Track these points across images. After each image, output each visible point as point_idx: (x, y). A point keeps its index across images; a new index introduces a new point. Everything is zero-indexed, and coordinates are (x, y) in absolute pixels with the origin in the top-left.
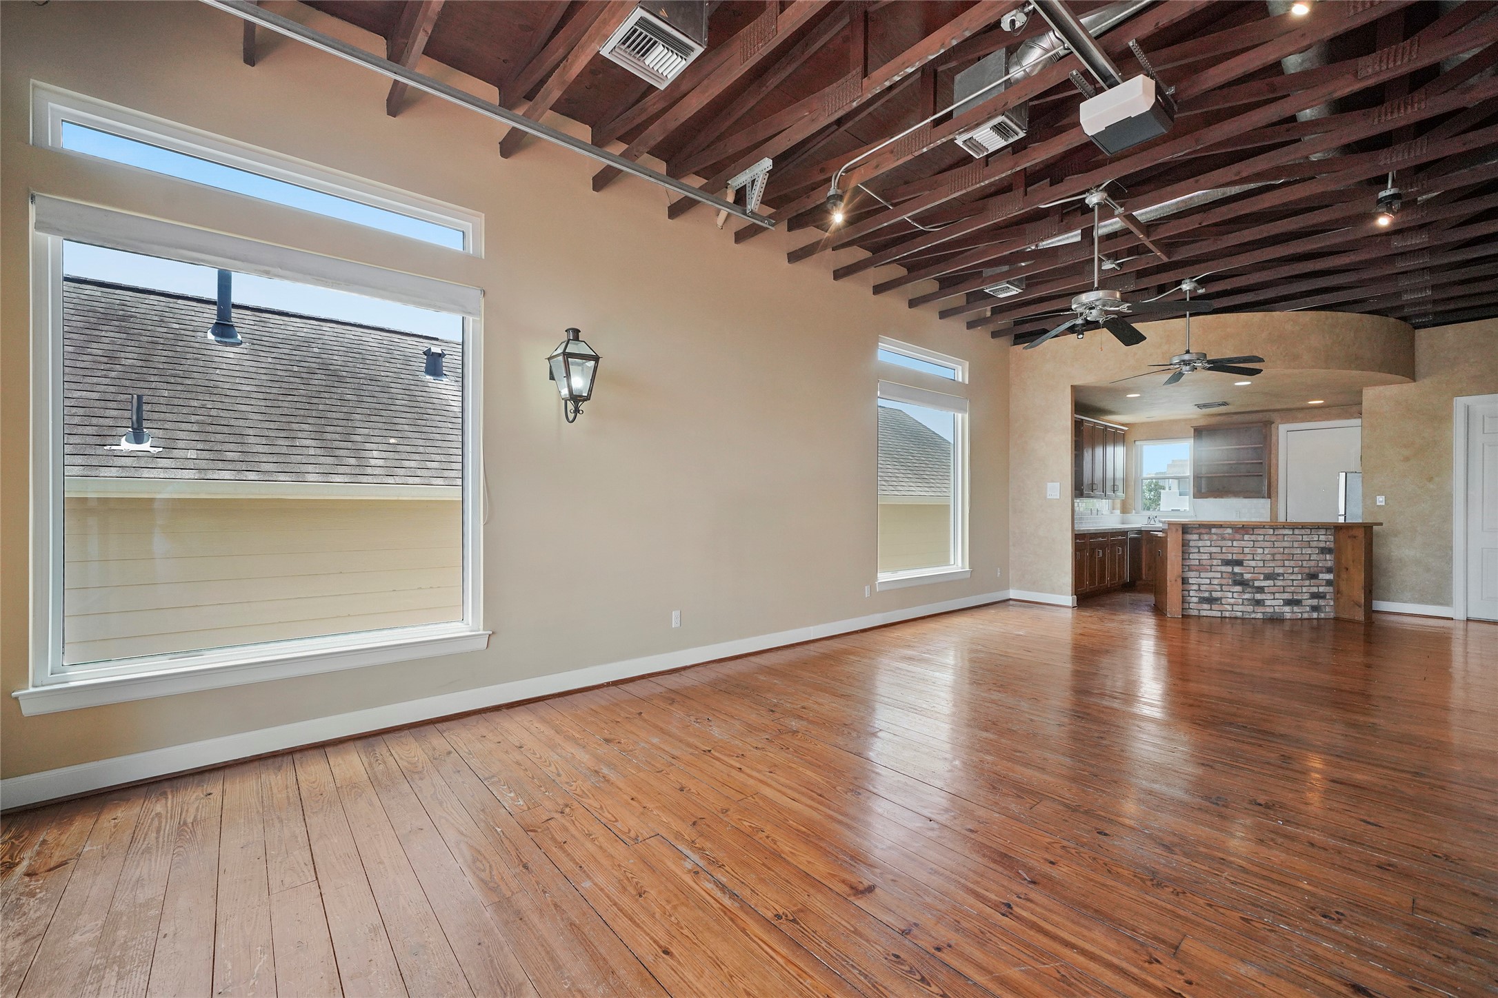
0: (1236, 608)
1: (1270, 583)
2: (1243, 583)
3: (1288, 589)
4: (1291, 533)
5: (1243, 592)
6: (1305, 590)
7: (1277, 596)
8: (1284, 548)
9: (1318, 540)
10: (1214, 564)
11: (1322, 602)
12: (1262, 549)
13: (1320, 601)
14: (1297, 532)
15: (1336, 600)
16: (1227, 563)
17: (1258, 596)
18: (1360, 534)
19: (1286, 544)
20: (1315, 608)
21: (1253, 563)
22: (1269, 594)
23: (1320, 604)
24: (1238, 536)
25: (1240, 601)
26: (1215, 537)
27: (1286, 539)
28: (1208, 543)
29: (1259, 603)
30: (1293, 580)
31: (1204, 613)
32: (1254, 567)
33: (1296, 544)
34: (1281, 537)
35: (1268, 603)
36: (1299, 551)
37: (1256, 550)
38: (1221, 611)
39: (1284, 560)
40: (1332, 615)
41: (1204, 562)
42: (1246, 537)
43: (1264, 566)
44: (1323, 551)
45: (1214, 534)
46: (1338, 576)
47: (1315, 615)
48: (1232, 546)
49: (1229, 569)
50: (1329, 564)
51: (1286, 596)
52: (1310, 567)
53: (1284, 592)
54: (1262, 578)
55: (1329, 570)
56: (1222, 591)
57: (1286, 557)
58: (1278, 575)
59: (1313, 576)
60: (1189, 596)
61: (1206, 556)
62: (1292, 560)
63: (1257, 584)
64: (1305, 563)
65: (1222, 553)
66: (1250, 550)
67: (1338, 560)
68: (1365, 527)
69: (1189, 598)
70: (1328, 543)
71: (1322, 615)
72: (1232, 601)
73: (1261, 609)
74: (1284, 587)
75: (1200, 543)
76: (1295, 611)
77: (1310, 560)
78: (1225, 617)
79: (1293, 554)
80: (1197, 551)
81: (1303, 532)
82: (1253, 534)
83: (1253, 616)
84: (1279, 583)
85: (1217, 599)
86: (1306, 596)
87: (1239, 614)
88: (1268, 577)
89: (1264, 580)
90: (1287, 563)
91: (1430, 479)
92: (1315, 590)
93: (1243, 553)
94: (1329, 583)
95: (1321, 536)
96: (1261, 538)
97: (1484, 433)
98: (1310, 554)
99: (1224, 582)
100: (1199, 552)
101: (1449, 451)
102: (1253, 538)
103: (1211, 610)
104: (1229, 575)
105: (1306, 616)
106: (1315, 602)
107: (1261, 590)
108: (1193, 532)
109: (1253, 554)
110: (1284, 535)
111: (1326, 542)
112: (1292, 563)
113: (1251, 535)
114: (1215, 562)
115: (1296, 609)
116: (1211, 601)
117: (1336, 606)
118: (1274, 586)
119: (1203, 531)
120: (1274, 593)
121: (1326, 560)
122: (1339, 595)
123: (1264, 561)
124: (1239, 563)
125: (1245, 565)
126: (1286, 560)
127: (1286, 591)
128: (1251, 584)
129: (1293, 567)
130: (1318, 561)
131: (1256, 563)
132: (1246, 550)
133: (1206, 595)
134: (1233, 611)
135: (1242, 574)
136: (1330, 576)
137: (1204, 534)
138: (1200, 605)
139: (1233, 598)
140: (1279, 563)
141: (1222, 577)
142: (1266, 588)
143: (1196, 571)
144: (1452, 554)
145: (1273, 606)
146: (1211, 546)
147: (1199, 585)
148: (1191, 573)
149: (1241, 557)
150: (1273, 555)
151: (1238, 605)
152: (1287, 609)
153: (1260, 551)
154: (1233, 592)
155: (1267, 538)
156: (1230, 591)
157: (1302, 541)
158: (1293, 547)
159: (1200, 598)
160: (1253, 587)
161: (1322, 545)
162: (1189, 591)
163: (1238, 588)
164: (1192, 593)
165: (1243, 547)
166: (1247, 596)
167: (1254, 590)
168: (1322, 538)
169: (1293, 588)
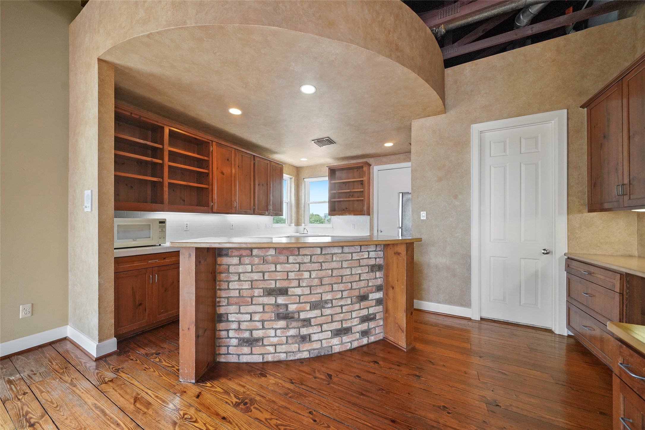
0: (279, 348)
1: (317, 312)
2: (287, 317)
3: (337, 318)
4: (340, 251)
5: (287, 328)
6: (354, 315)
7: (325, 327)
8: (332, 270)
9: (368, 258)
10: (256, 294)
11: (372, 324)
12: (308, 273)
13: (370, 323)
14: (346, 250)
15: (385, 319)
16: (270, 292)
17: (304, 331)
18: (402, 250)
19: (334, 265)
20: (365, 333)
21: (298, 291)
22: (316, 327)
23: (370, 327)
24: (282, 258)
25: (284, 339)
26: (256, 260)
27: (334, 259)
28: (249, 268)
29: (305, 339)
30: (342, 306)
31: (244, 359)
32: (299, 296)
33: (345, 265)
34: (329, 257)
35: (314, 337)
36: (348, 272)
37: (302, 275)
38: (263, 354)
39: (332, 285)
40: (381, 336)
41: (245, 293)
42: (291, 259)
43: (311, 293)
44: (374, 268)
45: (256, 256)
46: (386, 294)
47: (365, 341)
48: (276, 271)
49: (271, 300)
50: (379, 282)
51: (336, 326)
52: (359, 289)
53: (332, 322)
54: (308, 308)
55: (379, 288)
56: (263, 328)
57: (334, 280)
58: (326, 302)
59: (363, 298)
60: (228, 337)
61: (246, 285)
62: (342, 283)
63: (303, 316)
64: (354, 284)
65: (264, 280)
66: (295, 275)
67: (386, 277)
68: (406, 243)
69: (228, 340)
70: (378, 260)
71: (372, 339)
72: (275, 340)
73: (307, 346)
74: (332, 315)
75: (241, 269)
76: (344, 341)
77: (360, 280)
78: (268, 362)
79: (342, 276)
80: (236, 278)
81: (352, 249)
82: (299, 255)
83: (299, 356)
84: (327, 312)
85: (257, 340)
86: (356, 321)
87: (283, 357)
88: (314, 306)
89: (311, 309)
90: (335, 287)
91: (456, 197)
92: (365, 312)
93: (287, 279)
94: (379, 302)
95: (371, 253)
96: (307, 259)
97: (490, 156)
98: (360, 274)
99: (266, 316)
100: (239, 280)
101: (468, 172)
102: (299, 259)
103: (251, 354)
104: (272, 307)
105: (355, 344)
106: (364, 326)
107: (307, 322)
108: (234, 254)
109: (299, 280)
110: (333, 254)
111: (376, 258)
112: (341, 287)
113: (297, 255)
114: (257, 292)
115: (346, 339)
116: (251, 342)
117: (385, 325)
118: (322, 315)
119: (244, 253)
120: (321, 325)
121: (376, 278)
122: (387, 315)
123: (310, 287)
124: (284, 292)
125: (289, 293)
126: (335, 284)
127: (334, 320)
128: (296, 316)
129: (342, 291)
130: (368, 280)
131: (303, 291)
132: (292, 275)
133: (247, 335)
134: (276, 352)
135: (286, 306)
136: (379, 295)
137: (245, 256)
138: (240, 348)
139: (276, 336)
140: (328, 288)
141: (264, 312)
142: (312, 320)
143: (236, 304)
144: (471, 261)
145: (321, 341)
146: (252, 272)
147: (239, 322)
148: (230, 307)
149: (284, 284)
150: (321, 279)
151: (282, 345)
152: (336, 341)
153: (306, 275)
154: (276, 329)
155: (314, 259)
156: (273, 328)
157: (352, 260)
158: (342, 268)
159: (240, 339)
160: (299, 320)
161: (372, 262)
162: (228, 331)
163: (282, 323)
164: (232, 334)
165: (288, 272)
166: (292, 332)
167: (300, 324)
168: (372, 254)
169: (342, 315)
